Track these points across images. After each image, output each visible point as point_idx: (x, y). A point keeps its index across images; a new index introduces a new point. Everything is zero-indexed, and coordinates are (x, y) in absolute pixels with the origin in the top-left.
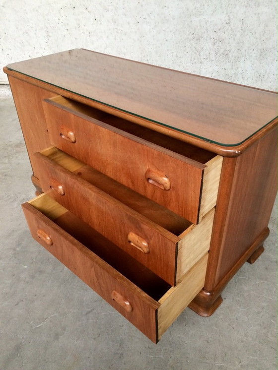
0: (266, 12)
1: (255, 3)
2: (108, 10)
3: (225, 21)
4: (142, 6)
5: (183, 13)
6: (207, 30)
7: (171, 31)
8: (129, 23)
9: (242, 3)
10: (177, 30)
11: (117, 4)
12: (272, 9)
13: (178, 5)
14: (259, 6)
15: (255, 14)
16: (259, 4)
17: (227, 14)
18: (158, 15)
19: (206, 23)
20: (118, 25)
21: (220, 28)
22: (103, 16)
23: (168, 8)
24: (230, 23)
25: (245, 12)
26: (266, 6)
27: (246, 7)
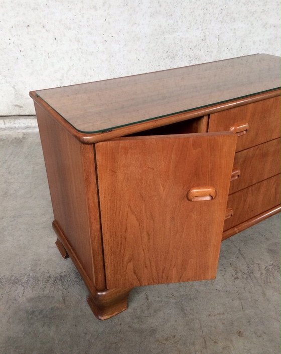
0: (242, 28)
1: (231, 19)
2: (70, 29)
3: (200, 37)
4: (109, 23)
5: (156, 30)
6: (182, 47)
7: (143, 50)
8: (95, 42)
9: (217, 19)
10: (149, 48)
11: (80, 21)
12: (248, 24)
13: (149, 22)
14: (235, 21)
15: (231, 30)
16: (234, 19)
17: (202, 30)
18: (128, 33)
19: (181, 40)
20: (82, 45)
21: (195, 44)
22: (65, 35)
23: (139, 25)
24: (205, 39)
25: (221, 28)
26: (242, 21)
27: (222, 22)
